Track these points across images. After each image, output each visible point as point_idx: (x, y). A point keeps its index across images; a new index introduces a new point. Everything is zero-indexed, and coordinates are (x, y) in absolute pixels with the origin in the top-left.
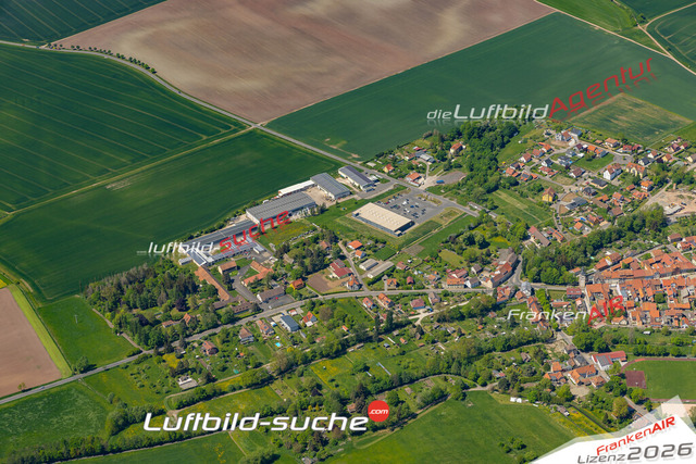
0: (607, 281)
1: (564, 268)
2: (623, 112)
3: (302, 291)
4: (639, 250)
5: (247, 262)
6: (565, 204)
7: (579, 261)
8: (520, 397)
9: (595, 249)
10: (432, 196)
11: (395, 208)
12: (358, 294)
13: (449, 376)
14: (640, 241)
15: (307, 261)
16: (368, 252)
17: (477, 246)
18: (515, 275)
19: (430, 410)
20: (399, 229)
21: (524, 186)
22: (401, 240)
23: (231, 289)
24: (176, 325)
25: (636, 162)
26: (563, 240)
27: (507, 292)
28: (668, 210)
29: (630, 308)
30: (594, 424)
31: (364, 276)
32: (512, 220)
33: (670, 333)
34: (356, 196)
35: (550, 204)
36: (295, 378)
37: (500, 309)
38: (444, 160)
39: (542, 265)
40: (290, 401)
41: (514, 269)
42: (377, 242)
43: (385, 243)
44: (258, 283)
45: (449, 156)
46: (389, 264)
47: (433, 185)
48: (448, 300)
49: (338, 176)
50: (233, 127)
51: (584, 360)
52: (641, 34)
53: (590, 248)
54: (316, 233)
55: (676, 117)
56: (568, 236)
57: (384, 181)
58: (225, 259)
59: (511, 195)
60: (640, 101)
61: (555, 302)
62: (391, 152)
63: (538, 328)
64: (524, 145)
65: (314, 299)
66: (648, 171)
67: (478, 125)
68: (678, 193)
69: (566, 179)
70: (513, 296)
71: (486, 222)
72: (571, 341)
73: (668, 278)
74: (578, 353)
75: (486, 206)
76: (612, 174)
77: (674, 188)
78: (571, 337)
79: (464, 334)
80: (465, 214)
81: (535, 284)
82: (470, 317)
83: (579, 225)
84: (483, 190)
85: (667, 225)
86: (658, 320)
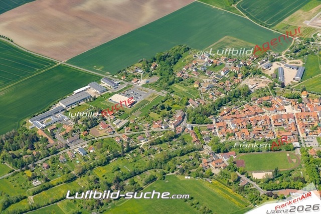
0: (225, 121)
1: (205, 116)
3: (87, 137)
4: (239, 106)
5: (61, 125)
6: (204, 88)
7: (212, 113)
8: (189, 176)
9: (219, 107)
10: (144, 88)
11: (128, 95)
12: (113, 136)
13: (157, 169)
14: (239, 101)
15: (89, 123)
16: (117, 116)
17: (166, 109)
18: (184, 121)
19: (149, 185)
20: (130, 105)
21: (186, 81)
22: (131, 110)
23: (54, 138)
24: (30, 157)
25: (235, 66)
26: (205, 104)
27: (181, 129)
28: (250, 87)
29: (236, 132)
30: (223, 185)
31: (115, 127)
32: (181, 96)
33: (255, 142)
34: (109, 91)
35: (198, 88)
36: (86, 176)
37: (178, 137)
38: (149, 72)
39: (196, 116)
40: (84, 187)
41: (183, 118)
42: (120, 111)
43: (124, 111)
44: (67, 134)
45: (151, 70)
46: (126, 121)
47: (144, 83)
48: (154, 135)
49: (100, 82)
50: (51, 64)
51: (217, 157)
52: (234, 9)
53: (216, 107)
54: (92, 109)
55: (252, 45)
56: (207, 102)
57: (122, 83)
58: (51, 125)
59: (180, 85)
60: (235, 39)
61: (203, 132)
62: (124, 70)
63: (196, 144)
64: (185, 62)
65: (93, 140)
66: (241, 70)
67: (163, 55)
68: (254, 79)
69: (204, 76)
70: (184, 131)
71: (170, 99)
72: (211, 149)
73: (252, 117)
74: (214, 154)
75: (169, 91)
76: (224, 72)
77: (253, 77)
78: (211, 147)
79: (162, 150)
80: (160, 95)
81: (193, 125)
82: (165, 142)
83: (211, 96)
84: (167, 84)
85: (250, 94)
86: (249, 136)
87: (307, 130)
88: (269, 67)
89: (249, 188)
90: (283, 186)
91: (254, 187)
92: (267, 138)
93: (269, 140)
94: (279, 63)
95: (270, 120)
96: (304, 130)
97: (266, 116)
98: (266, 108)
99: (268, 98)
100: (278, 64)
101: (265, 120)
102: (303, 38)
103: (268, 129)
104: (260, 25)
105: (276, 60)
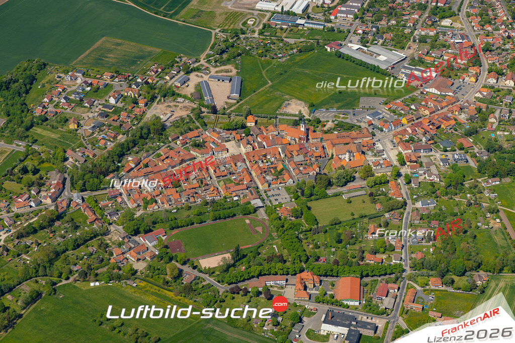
1: (102, 177)
2: (110, 51)
4: (151, 152)
6: (87, 128)
7: (111, 169)
8: (97, 281)
9: (120, 157)
13: (38, 279)
14: (150, 144)
17: (31, 173)
18: (66, 190)
19: (31, 309)
21: (53, 120)
25: (130, 86)
26: (94, 155)
27: (64, 204)
28: (164, 118)
29: (157, 196)
30: (157, 288)
32: (51, 147)
33: (190, 207)
35: (77, 130)
37: (62, 218)
39: (86, 177)
41: (64, 184)
48: (21, 220)
51: (136, 242)
53: (116, 158)
55: (149, 49)
56: (96, 151)
59: (45, 129)
60: (120, 41)
61: (102, 204)
63: (95, 226)
64: (43, 89)
66: (141, 92)
67: (5, 80)
68: (166, 104)
69: (83, 109)
70: (69, 206)
71: (32, 154)
72: (122, 230)
73: (177, 168)
74: (130, 238)
75: (29, 141)
76: (115, 99)
77: (163, 101)
78: (121, 227)
79: (40, 244)
80: (13, 150)
81: (83, 193)
82: (42, 229)
83: (103, 142)
84: (23, 129)
85: (165, 129)
86: (179, 200)
87: (269, 178)
88: (185, 82)
89: (200, 286)
90: (252, 274)
91: (207, 282)
92: (209, 198)
93: (213, 202)
94: (200, 74)
96: (264, 178)
98: (197, 150)
99: (196, 133)
100: (197, 76)
101: (200, 170)
102: (228, 30)
103: (208, 185)
104: (155, 14)
105: (193, 70)
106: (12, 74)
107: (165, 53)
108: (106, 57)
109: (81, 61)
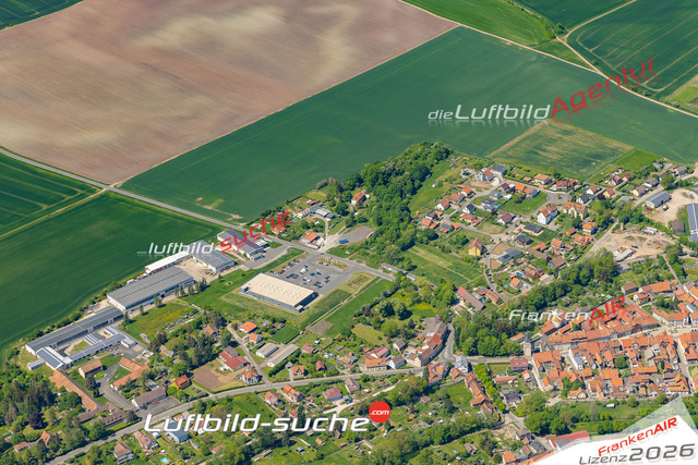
0: (556, 347)
1: (504, 336)
2: (552, 141)
3: (188, 391)
4: (589, 306)
5: (115, 359)
6: (495, 257)
7: (520, 327)
9: (538, 309)
10: (336, 259)
11: (292, 277)
12: (259, 388)
14: (589, 295)
15: (191, 353)
16: (265, 335)
17: (397, 316)
18: (446, 349)
20: (301, 303)
21: (445, 240)
22: (304, 316)
23: (97, 395)
24: (32, 446)
25: (574, 200)
26: (499, 301)
27: (440, 371)
28: (618, 256)
29: (587, 378)
31: (262, 365)
32: (435, 281)
33: (638, 403)
34: (242, 267)
35: (479, 259)
37: (433, 392)
38: (345, 214)
39: (479, 333)
41: (445, 340)
42: (274, 321)
43: (284, 322)
44: (132, 385)
45: (351, 209)
46: (292, 348)
47: (335, 246)
48: (370, 386)
49: (216, 242)
50: (80, 191)
51: (540, 445)
52: (560, 47)
53: (532, 309)
54: (197, 316)
55: (615, 144)
56: (504, 295)
57: (275, 245)
58: (86, 358)
59: (430, 251)
60: (569, 127)
61: (498, 378)
62: (279, 209)
63: (481, 411)
64: (439, 190)
65: (204, 399)
66: (589, 211)
67: (383, 169)
68: (627, 234)
69: (494, 226)
70: (447, 374)
71: (405, 287)
72: (522, 424)
73: (627, 337)
74: (533, 438)
75: (403, 267)
76: (547, 217)
77: (622, 228)
78: (522, 419)
79: (393, 427)
80: (378, 278)
81: (471, 358)
82: (399, 405)
83: (516, 281)
84: (396, 247)
85: (618, 274)
86: (621, 389)
88: (662, 203)
92: (670, 393)
94: (688, 192)
95: (675, 345)
97: (665, 333)
98: (663, 312)
99: (666, 285)
100: (685, 195)
101: (663, 345)
103: (672, 371)
104: (633, 90)
105: (679, 185)
106: (397, 161)
107: (638, 153)
108: (544, 151)
109: (505, 153)
